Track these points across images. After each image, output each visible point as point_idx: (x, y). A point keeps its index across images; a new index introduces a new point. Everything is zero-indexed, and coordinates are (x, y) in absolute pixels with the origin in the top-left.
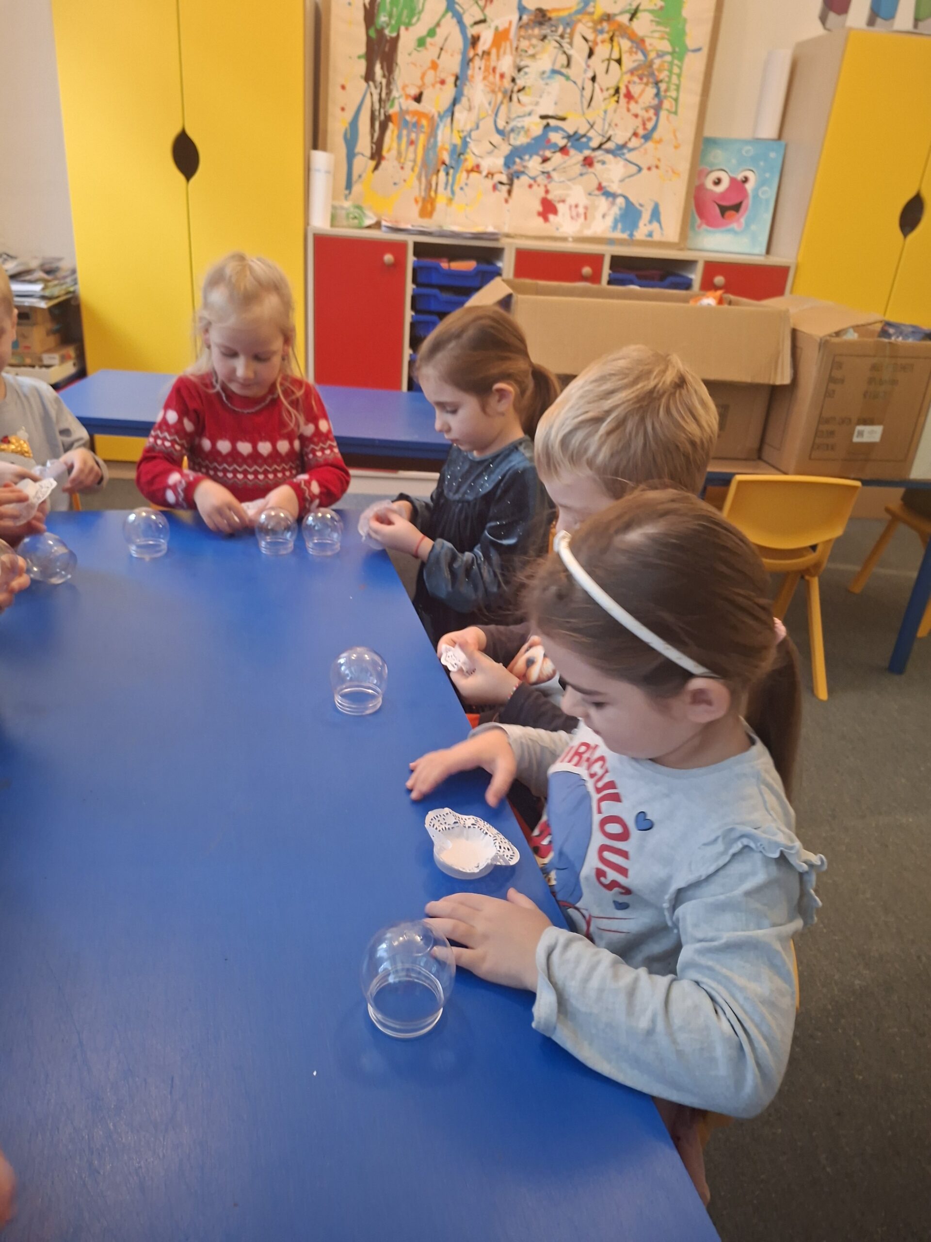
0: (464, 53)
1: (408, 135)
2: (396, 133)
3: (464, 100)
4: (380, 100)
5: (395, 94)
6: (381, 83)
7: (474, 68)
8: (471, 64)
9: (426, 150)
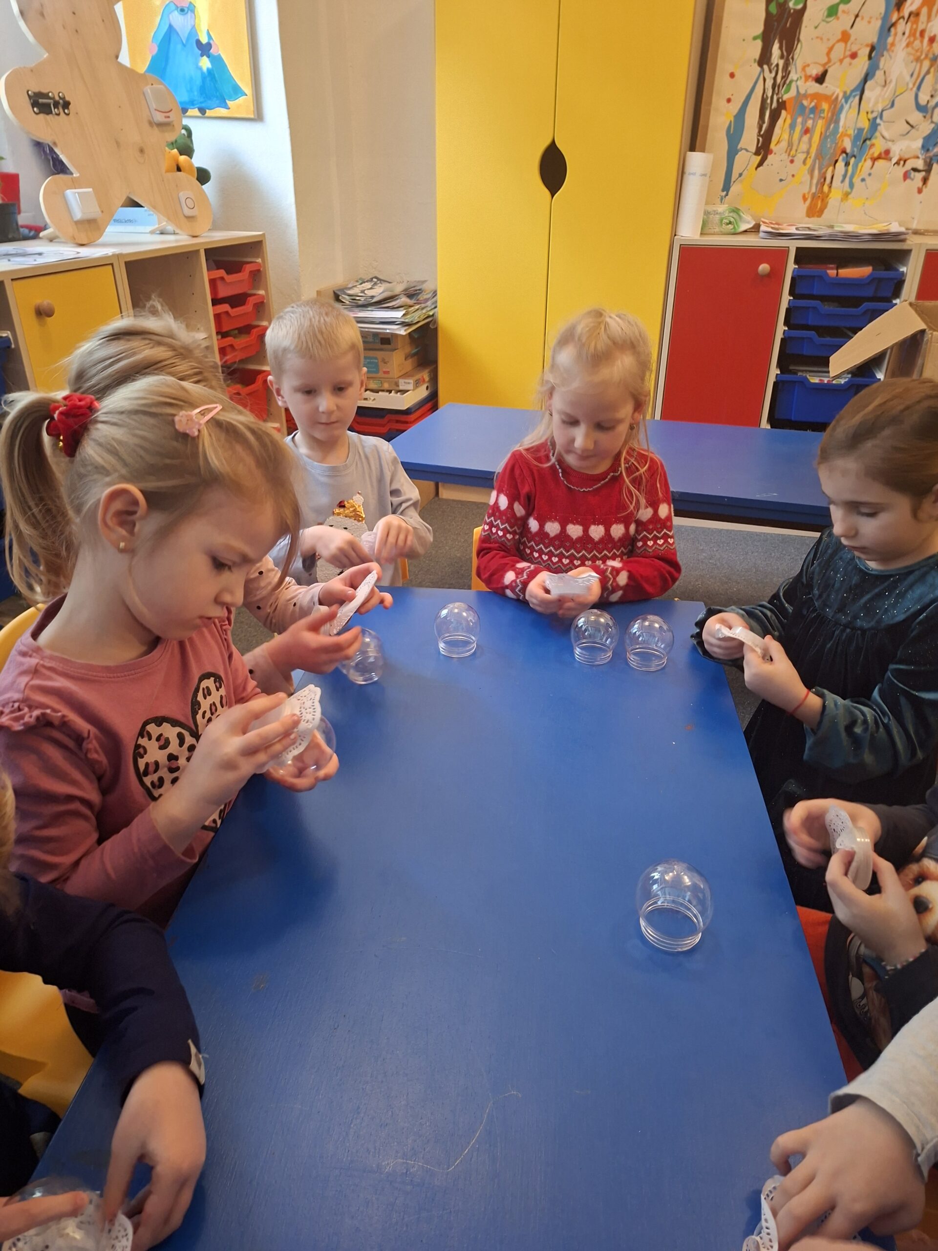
0: (885, 17)
1: (804, 123)
2: (789, 121)
3: (879, 74)
4: (774, 86)
5: (793, 76)
6: (777, 65)
7: (896, 34)
8: (893, 30)
9: (823, 138)
